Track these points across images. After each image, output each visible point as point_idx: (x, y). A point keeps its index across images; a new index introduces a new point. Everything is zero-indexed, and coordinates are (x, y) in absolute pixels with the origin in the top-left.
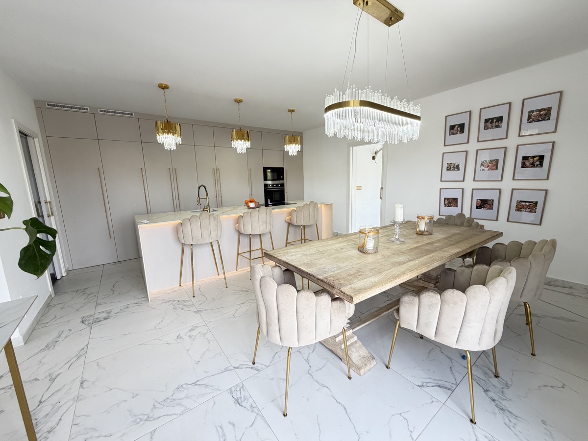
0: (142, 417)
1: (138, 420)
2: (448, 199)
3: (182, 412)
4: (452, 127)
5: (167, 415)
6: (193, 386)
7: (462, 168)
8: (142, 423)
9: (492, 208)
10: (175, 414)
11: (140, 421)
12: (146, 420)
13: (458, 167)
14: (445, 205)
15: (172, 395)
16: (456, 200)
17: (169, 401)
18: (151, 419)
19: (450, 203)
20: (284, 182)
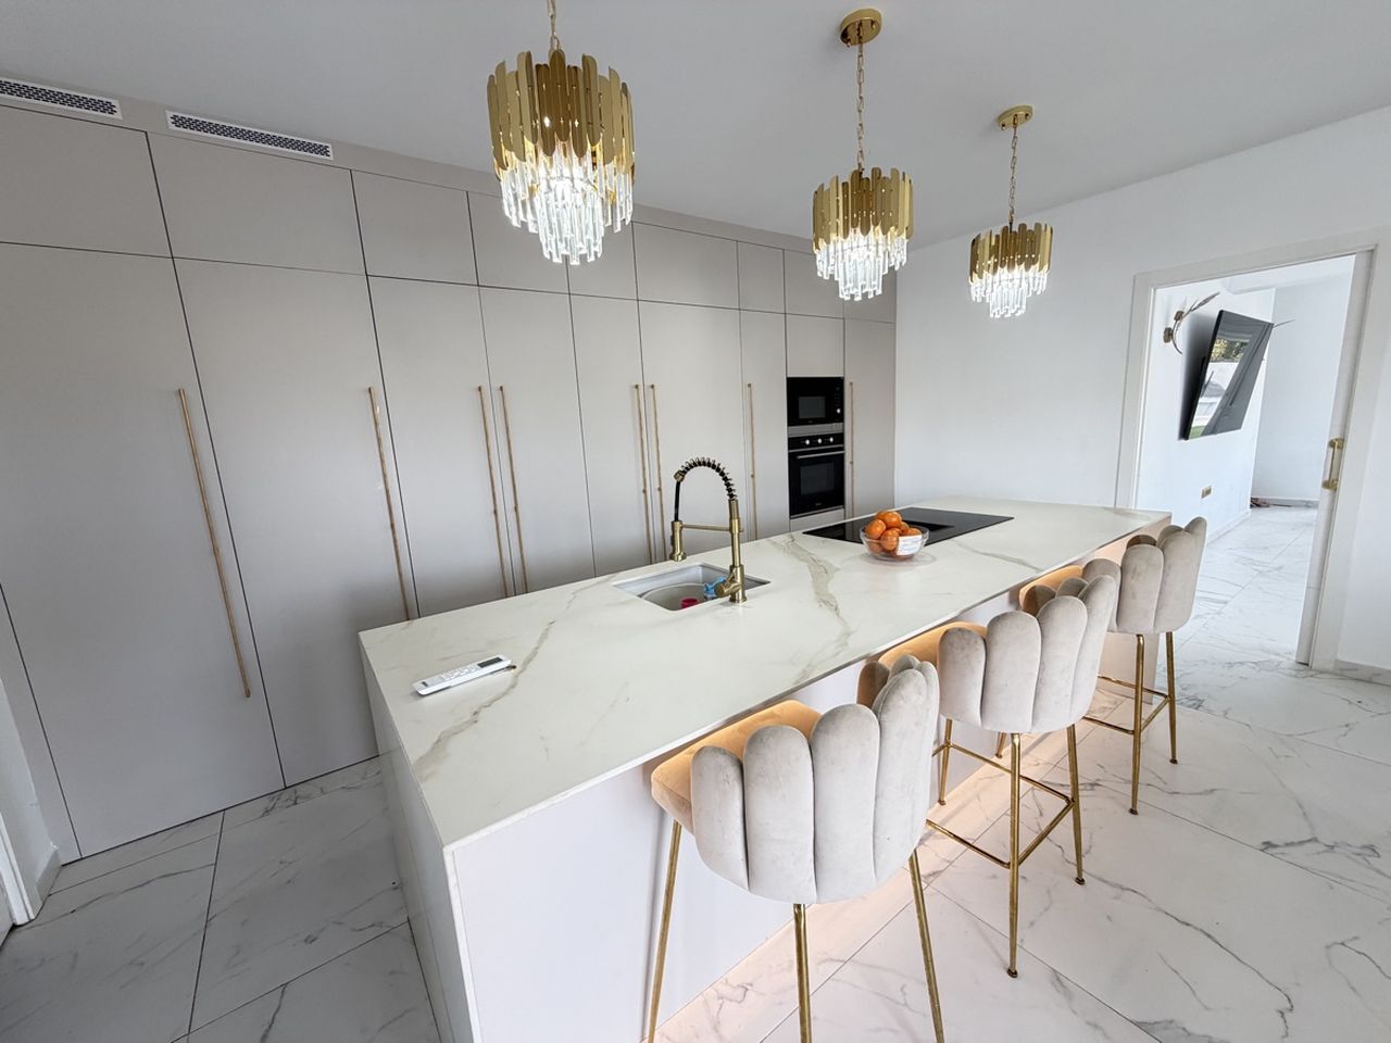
20: (843, 429)
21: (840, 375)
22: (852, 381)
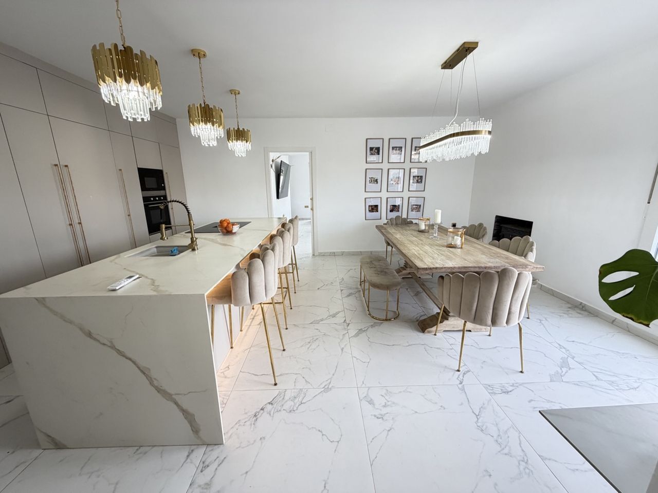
0: (522, 468)
1: (527, 471)
2: (371, 206)
3: (516, 431)
4: (371, 149)
5: (520, 444)
6: (481, 418)
7: (379, 181)
8: (530, 467)
9: (398, 211)
10: (519, 437)
11: (528, 468)
12: (526, 463)
13: (376, 181)
14: (369, 211)
15: (492, 436)
16: (376, 206)
17: (500, 440)
18: (525, 457)
19: (372, 209)
20: (166, 194)
21: (161, 169)
22: (167, 172)
